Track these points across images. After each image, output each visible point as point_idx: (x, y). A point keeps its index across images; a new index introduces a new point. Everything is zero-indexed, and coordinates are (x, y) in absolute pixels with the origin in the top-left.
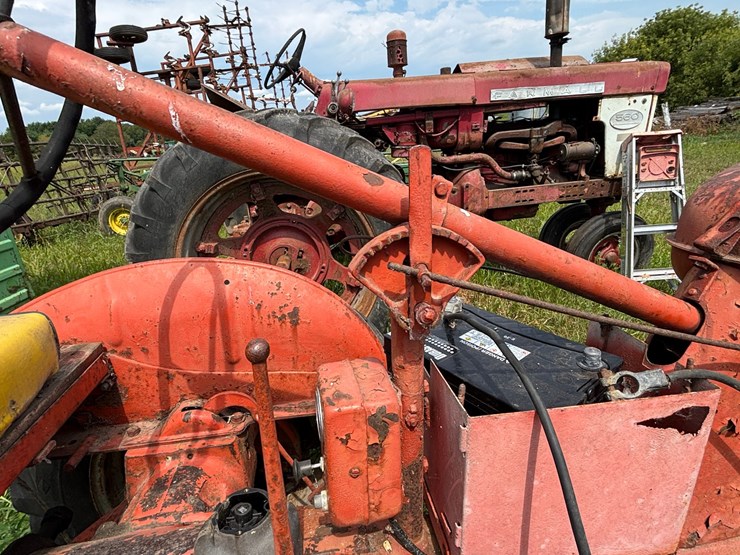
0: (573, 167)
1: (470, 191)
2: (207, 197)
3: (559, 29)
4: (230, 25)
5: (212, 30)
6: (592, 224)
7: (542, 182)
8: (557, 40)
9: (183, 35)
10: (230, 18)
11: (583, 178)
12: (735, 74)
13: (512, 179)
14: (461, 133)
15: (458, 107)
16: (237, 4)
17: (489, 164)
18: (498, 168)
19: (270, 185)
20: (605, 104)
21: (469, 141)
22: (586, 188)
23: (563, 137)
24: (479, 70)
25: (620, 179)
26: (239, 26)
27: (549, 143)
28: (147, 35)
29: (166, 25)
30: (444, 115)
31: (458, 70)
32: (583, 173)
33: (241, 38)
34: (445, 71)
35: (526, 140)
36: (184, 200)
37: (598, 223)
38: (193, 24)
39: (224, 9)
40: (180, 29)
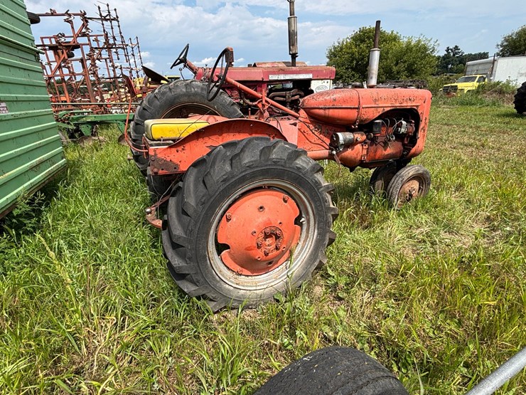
3: (294, 52)
4: (103, 19)
5: (89, 21)
8: (294, 56)
9: (68, 22)
10: (104, 14)
12: (397, 68)
13: (279, 113)
15: (256, 81)
16: (108, 5)
19: (189, 109)
20: (313, 82)
23: (298, 96)
24: (264, 66)
26: (111, 20)
27: (293, 98)
28: (39, 19)
29: (53, 14)
31: (255, 65)
33: (112, 28)
34: (249, 66)
35: (284, 97)
38: (75, 15)
39: (99, 8)
40: (66, 17)
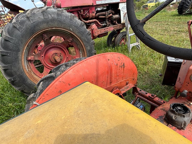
0: (115, 21)
1: (94, 30)
2: (30, 40)
6: (120, 35)
7: (109, 26)
11: (117, 24)
14: (90, 14)
15: (89, 6)
17: (97, 22)
18: (99, 23)
19: (48, 33)
21: (92, 16)
22: (118, 26)
25: (125, 23)
27: (109, 16)
30: (85, 9)
32: (117, 23)
35: (105, 15)
36: (22, 43)
37: (121, 35)
